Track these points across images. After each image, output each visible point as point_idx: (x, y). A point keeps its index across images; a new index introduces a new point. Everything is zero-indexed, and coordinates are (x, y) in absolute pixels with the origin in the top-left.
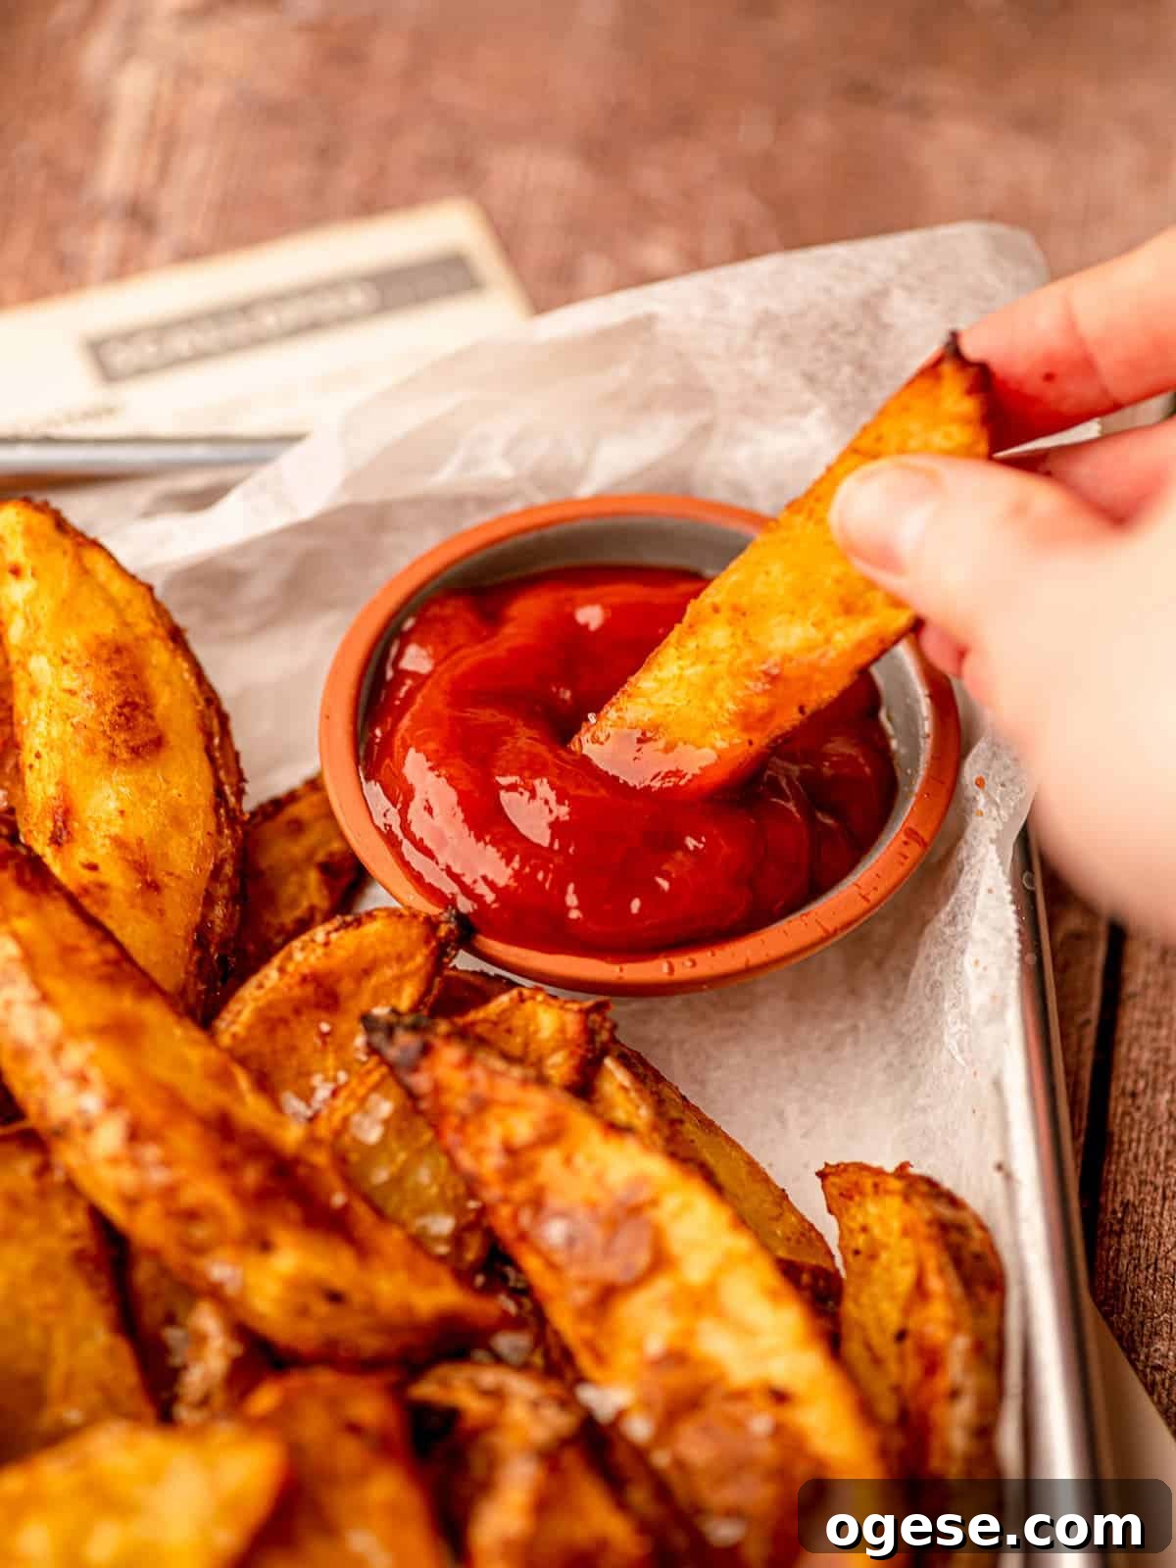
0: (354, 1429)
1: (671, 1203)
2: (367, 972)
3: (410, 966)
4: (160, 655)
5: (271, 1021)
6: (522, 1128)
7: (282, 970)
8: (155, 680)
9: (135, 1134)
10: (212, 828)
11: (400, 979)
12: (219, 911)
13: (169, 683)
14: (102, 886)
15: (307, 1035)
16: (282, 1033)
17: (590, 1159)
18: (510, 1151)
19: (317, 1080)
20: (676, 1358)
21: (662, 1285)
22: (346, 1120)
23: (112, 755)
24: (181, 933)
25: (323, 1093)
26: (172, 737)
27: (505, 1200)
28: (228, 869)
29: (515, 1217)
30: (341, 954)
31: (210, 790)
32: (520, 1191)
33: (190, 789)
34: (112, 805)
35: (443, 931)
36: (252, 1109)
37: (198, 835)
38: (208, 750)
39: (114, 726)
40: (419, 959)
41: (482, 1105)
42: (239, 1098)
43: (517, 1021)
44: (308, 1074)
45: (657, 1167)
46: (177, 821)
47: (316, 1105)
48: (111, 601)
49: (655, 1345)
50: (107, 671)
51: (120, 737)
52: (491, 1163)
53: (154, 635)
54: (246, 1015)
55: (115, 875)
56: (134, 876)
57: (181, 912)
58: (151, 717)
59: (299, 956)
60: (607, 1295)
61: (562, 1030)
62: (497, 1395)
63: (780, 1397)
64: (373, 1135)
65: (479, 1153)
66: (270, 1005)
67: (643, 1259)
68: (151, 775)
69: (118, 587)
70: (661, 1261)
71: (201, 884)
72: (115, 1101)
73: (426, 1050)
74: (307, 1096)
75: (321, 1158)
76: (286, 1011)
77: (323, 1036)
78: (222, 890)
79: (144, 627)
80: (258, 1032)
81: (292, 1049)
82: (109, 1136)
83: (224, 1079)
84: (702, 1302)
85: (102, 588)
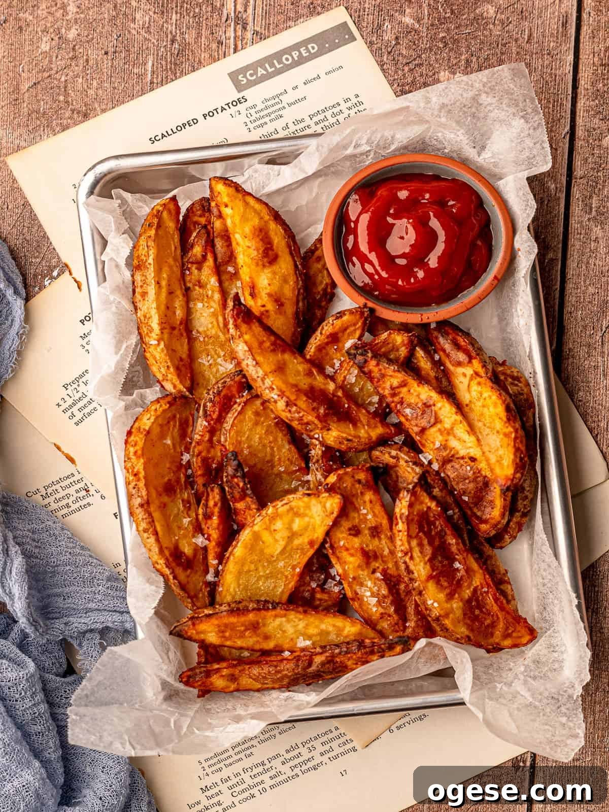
0: (359, 482)
1: (439, 405)
2: (345, 329)
3: (357, 326)
4: (272, 225)
5: (320, 349)
6: (395, 382)
7: (321, 333)
8: (272, 234)
9: (287, 405)
10: (295, 280)
11: (355, 330)
12: (301, 304)
13: (276, 234)
14: (267, 311)
15: (332, 350)
16: (324, 351)
17: (415, 391)
18: (392, 388)
19: (335, 361)
20: (445, 447)
21: (439, 426)
22: (345, 377)
23: (264, 266)
24: (290, 316)
25: (337, 364)
26: (280, 253)
27: (393, 402)
28: (302, 291)
29: (396, 406)
30: (337, 327)
31: (293, 267)
32: (396, 399)
33: (287, 269)
34: (266, 282)
35: (366, 314)
36: (319, 381)
37: (291, 283)
38: (291, 254)
39: (264, 257)
40: (360, 324)
41: (383, 376)
42: (315, 378)
43: (390, 341)
44: (333, 359)
45: (434, 395)
46: (285, 280)
47: (336, 368)
48: (255, 211)
49: (438, 444)
50: (258, 240)
51: (265, 260)
52: (387, 392)
53: (269, 220)
54: (313, 350)
55: (270, 307)
56: (276, 304)
57: (290, 309)
58: (273, 250)
59: (326, 328)
60: (423, 430)
61: (403, 341)
62: (397, 458)
63: (473, 459)
64: (353, 380)
65: (384, 389)
66: (319, 345)
67: (433, 420)
68: (275, 268)
69: (258, 206)
70: (437, 421)
71: (295, 299)
72: (282, 394)
73: (366, 361)
74: (333, 366)
75: (340, 394)
76: (323, 345)
77: (335, 349)
78: (301, 297)
79: (267, 217)
80: (317, 353)
81: (327, 354)
82: (281, 404)
83: (309, 374)
84: (449, 432)
85: (253, 207)
